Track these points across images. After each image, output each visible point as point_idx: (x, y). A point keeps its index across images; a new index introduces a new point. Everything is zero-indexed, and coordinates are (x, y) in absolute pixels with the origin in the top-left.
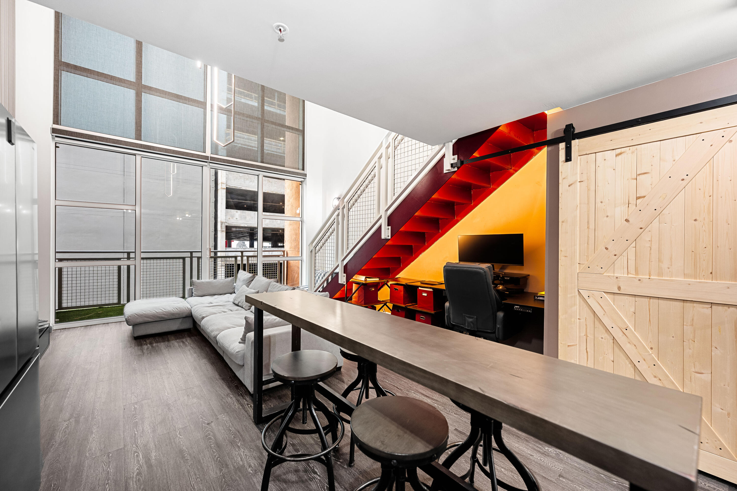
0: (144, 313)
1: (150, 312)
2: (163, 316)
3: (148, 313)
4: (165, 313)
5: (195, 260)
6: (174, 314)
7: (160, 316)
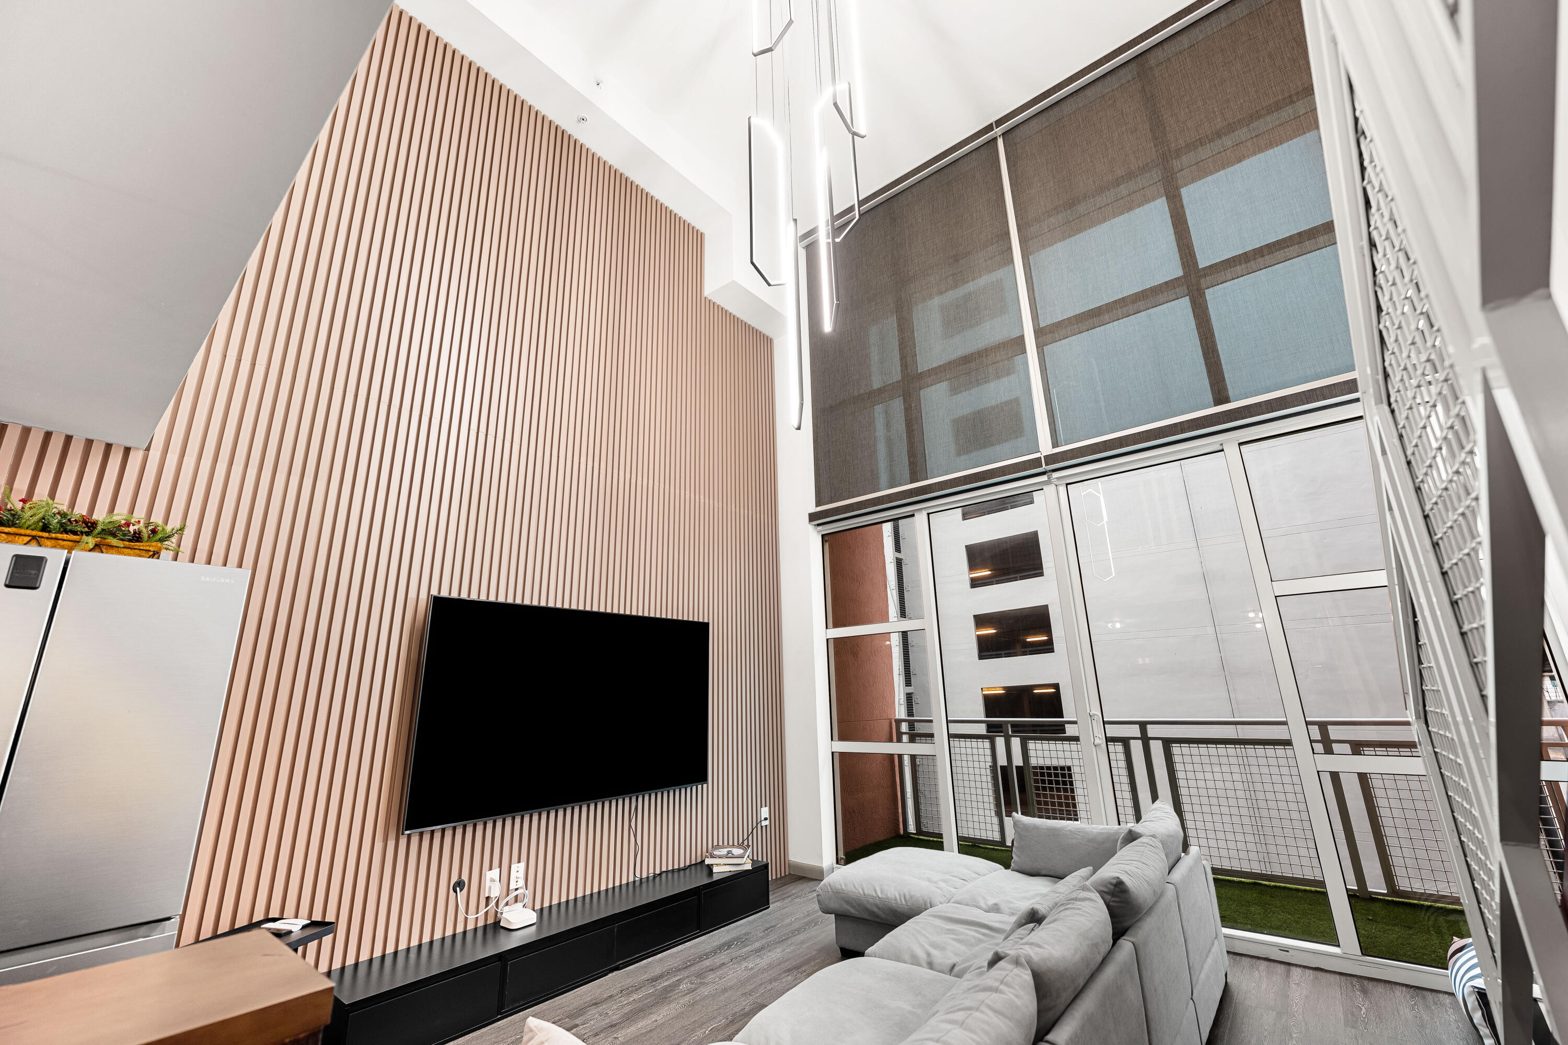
0: (842, 888)
1: (854, 890)
2: (875, 909)
3: (850, 889)
4: (878, 902)
5: (1157, 748)
6: (896, 911)
7: (868, 906)
